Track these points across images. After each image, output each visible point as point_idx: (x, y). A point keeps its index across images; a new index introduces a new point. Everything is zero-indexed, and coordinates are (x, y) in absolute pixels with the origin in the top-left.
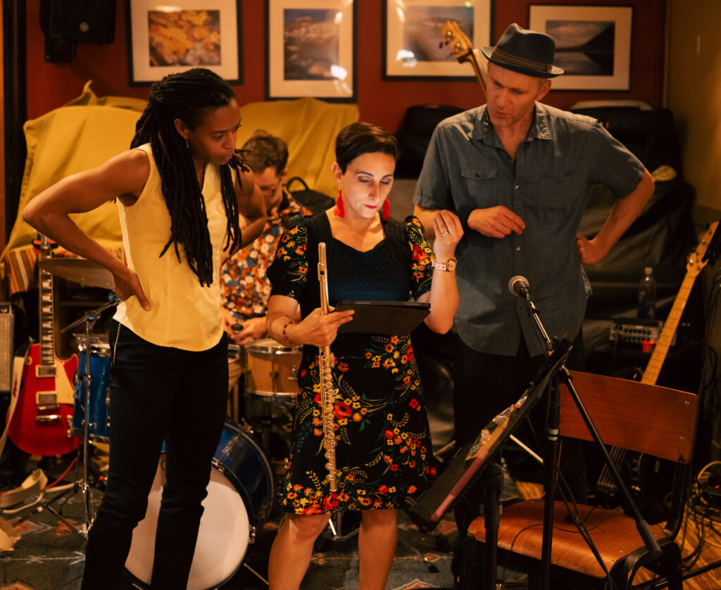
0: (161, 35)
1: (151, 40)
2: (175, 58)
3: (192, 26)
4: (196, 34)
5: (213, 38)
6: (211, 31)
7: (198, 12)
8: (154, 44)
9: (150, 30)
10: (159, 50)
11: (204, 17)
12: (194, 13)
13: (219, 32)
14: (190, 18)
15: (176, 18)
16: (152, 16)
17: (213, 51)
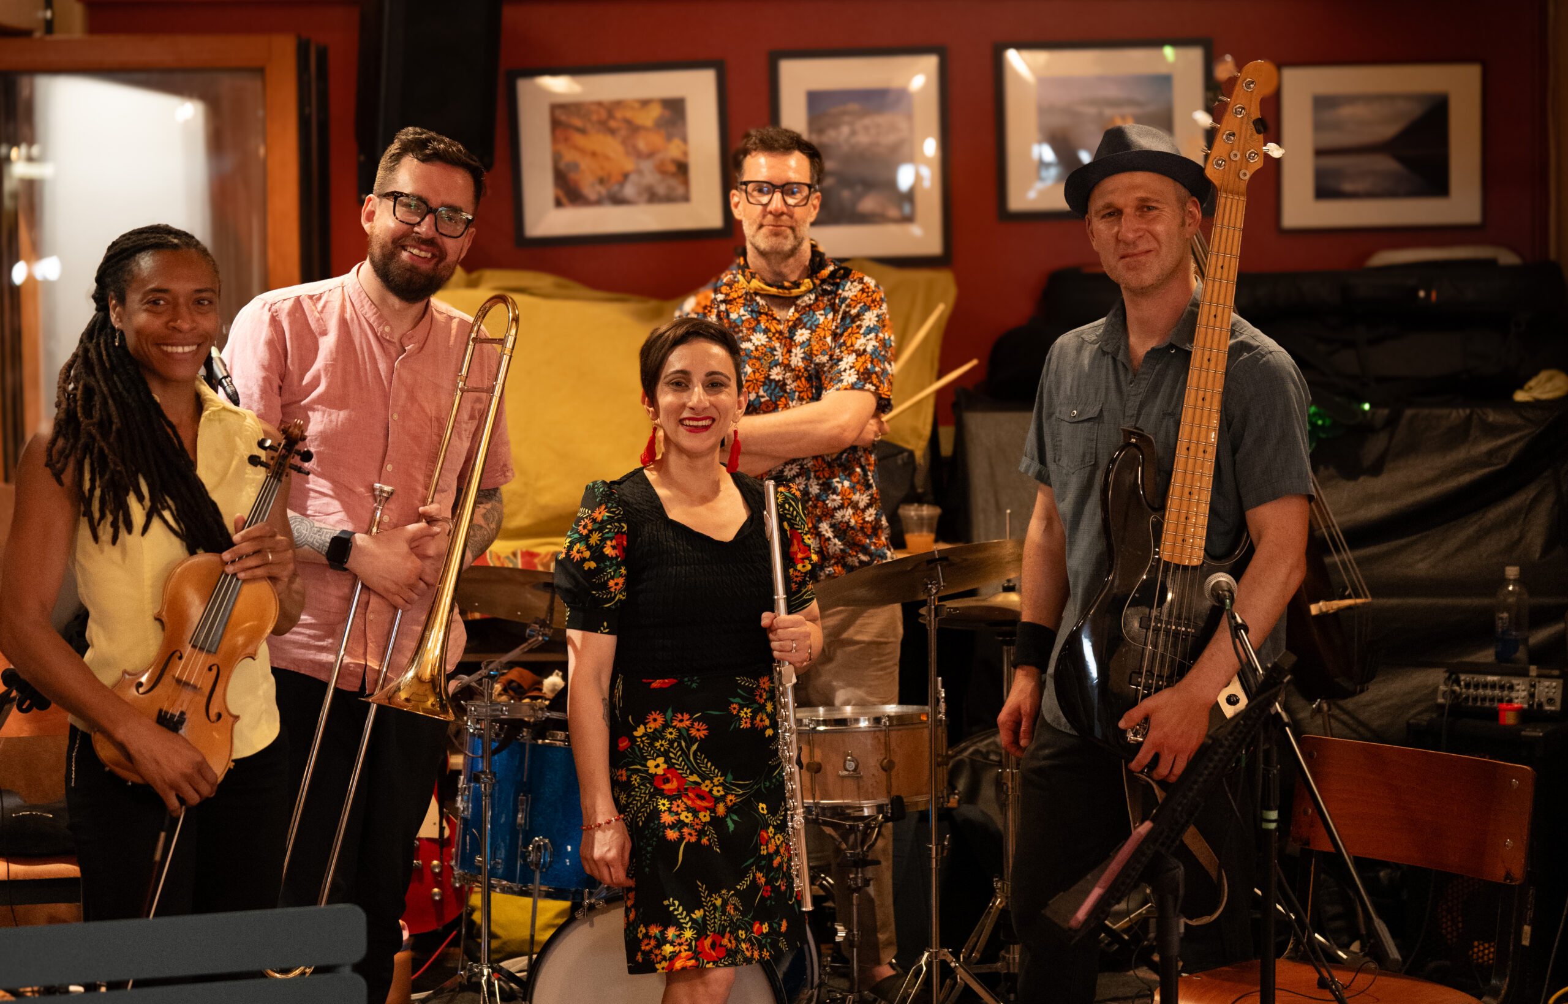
0: (576, 148)
1: (557, 158)
2: (603, 190)
3: (634, 129)
4: (642, 145)
5: (674, 150)
6: (669, 138)
7: (645, 103)
8: (562, 165)
9: (555, 139)
10: (572, 176)
11: (656, 112)
12: (637, 105)
13: (685, 140)
14: (629, 114)
15: (604, 114)
16: (558, 112)
17: (674, 175)
